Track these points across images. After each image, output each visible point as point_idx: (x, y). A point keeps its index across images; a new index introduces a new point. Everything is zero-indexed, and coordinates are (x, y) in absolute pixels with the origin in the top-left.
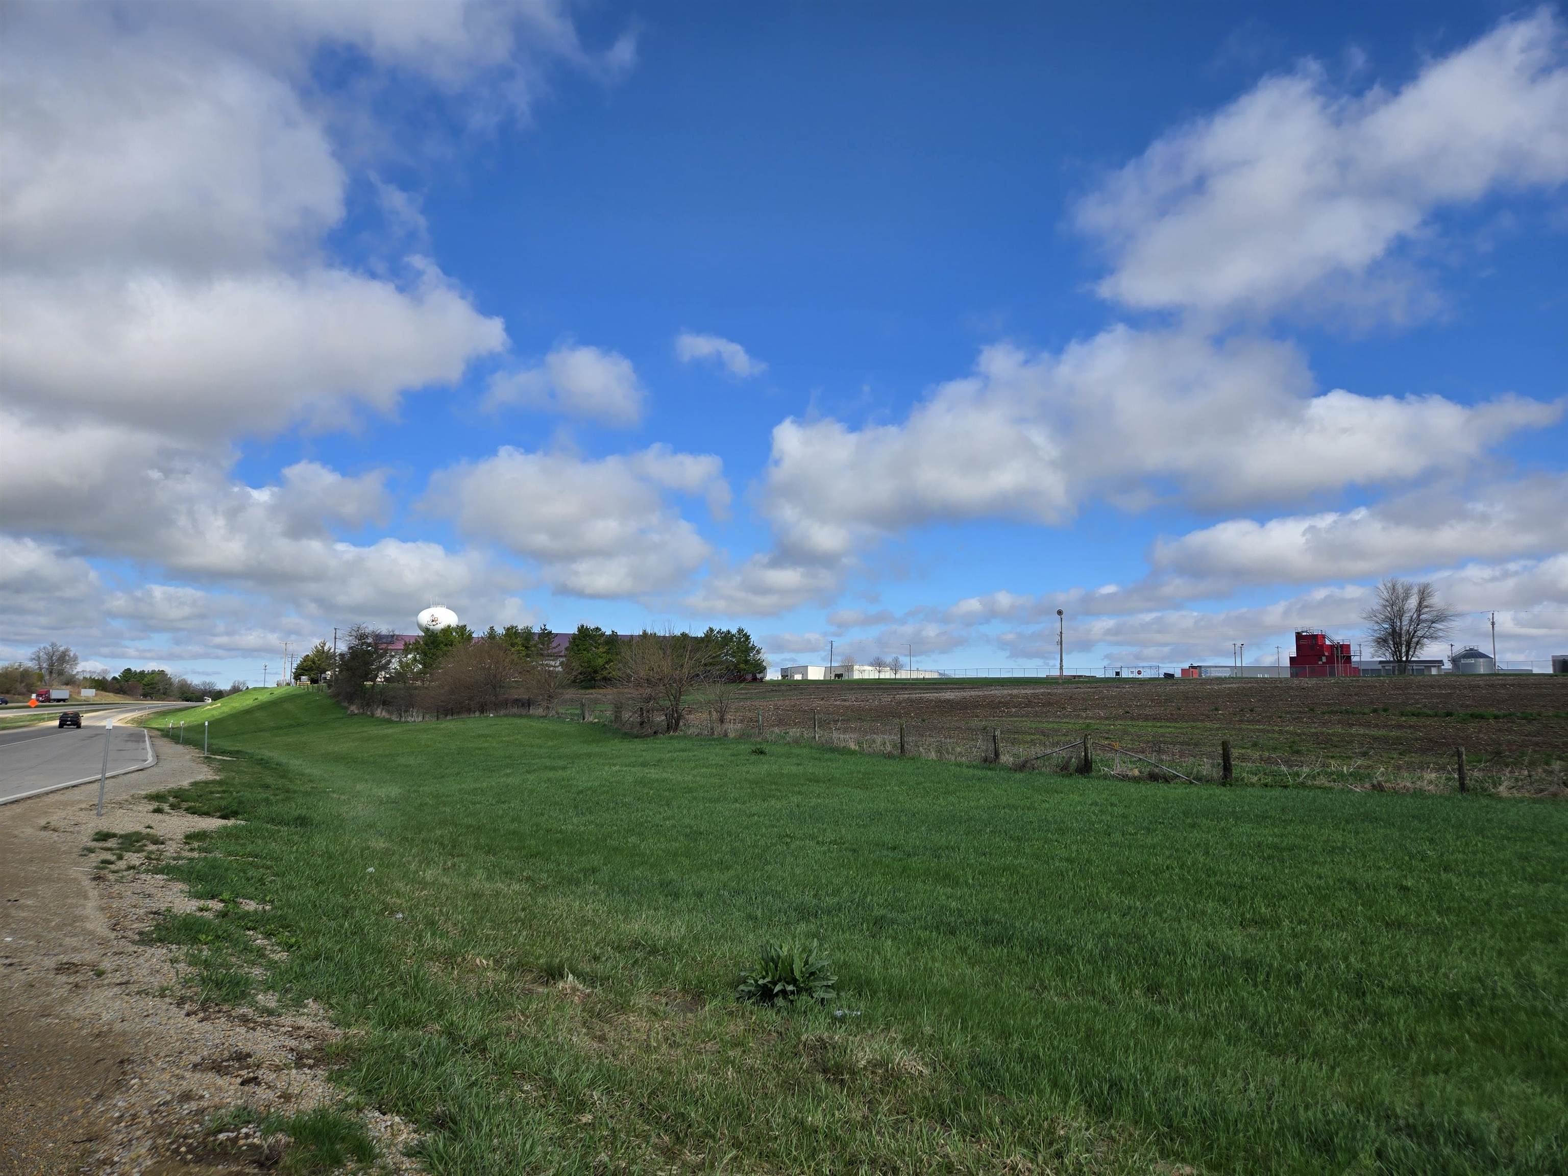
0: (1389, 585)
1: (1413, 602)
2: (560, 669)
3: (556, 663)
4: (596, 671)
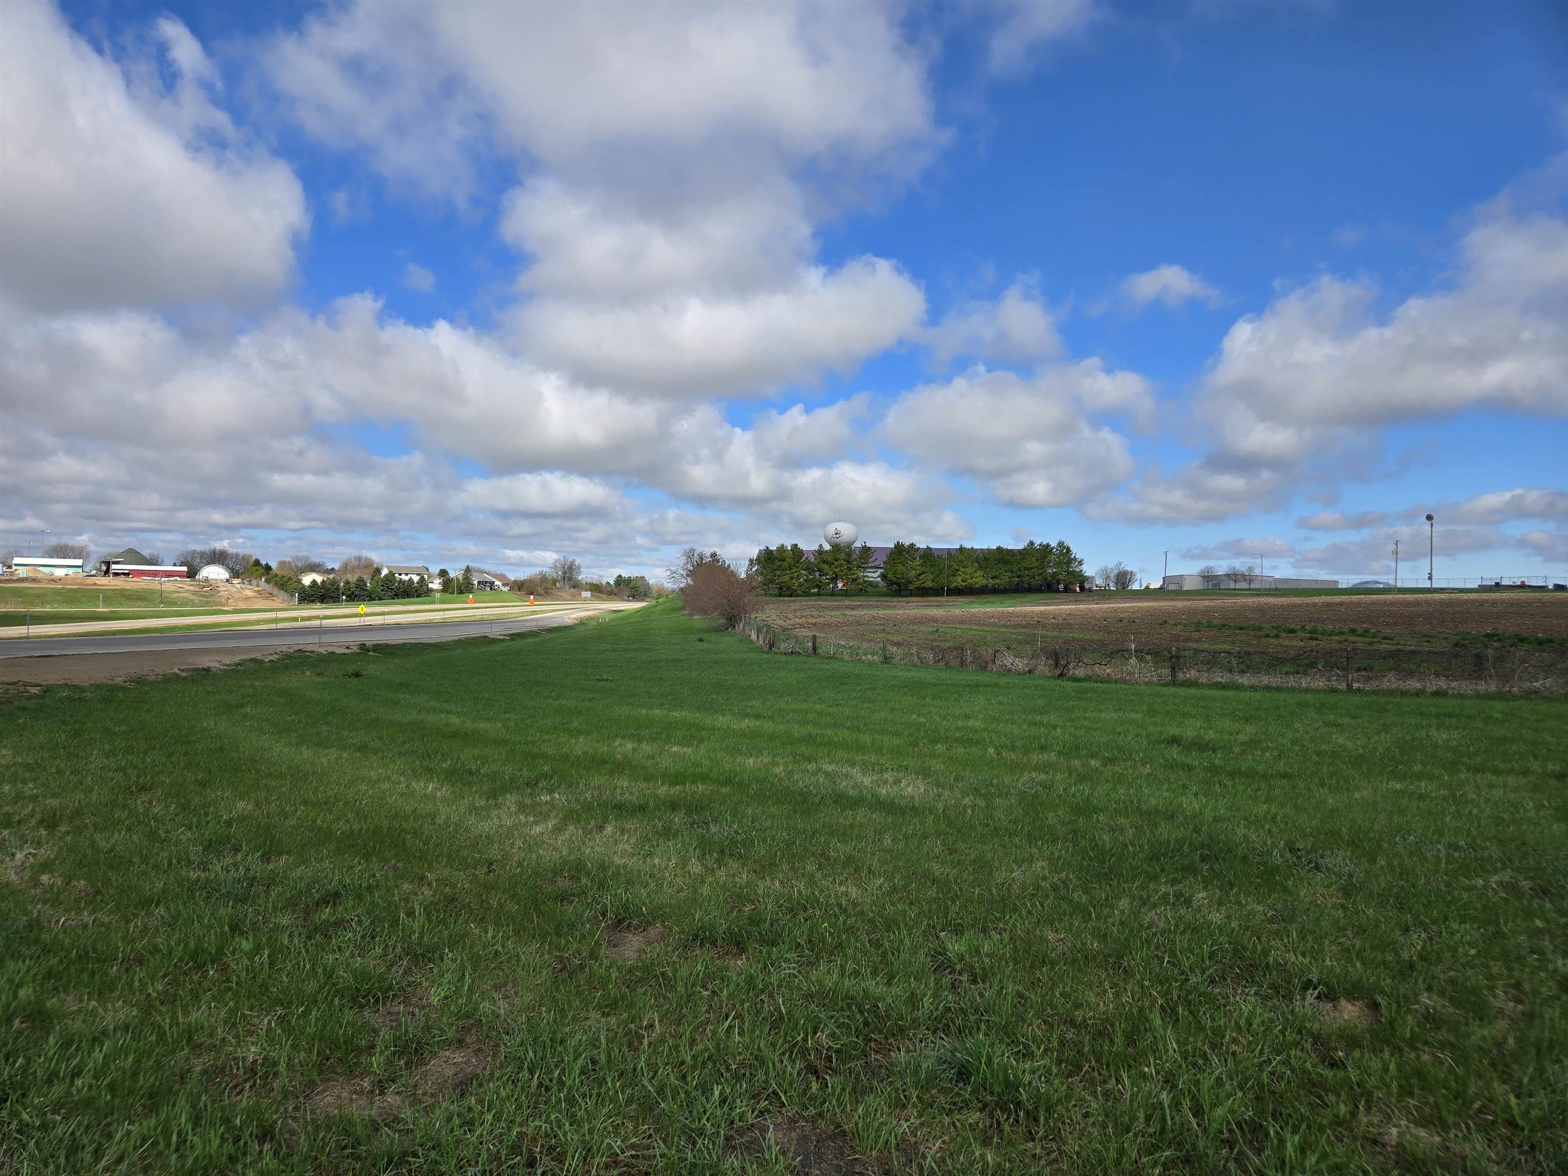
2: (879, 579)
3: (876, 575)
4: (909, 582)
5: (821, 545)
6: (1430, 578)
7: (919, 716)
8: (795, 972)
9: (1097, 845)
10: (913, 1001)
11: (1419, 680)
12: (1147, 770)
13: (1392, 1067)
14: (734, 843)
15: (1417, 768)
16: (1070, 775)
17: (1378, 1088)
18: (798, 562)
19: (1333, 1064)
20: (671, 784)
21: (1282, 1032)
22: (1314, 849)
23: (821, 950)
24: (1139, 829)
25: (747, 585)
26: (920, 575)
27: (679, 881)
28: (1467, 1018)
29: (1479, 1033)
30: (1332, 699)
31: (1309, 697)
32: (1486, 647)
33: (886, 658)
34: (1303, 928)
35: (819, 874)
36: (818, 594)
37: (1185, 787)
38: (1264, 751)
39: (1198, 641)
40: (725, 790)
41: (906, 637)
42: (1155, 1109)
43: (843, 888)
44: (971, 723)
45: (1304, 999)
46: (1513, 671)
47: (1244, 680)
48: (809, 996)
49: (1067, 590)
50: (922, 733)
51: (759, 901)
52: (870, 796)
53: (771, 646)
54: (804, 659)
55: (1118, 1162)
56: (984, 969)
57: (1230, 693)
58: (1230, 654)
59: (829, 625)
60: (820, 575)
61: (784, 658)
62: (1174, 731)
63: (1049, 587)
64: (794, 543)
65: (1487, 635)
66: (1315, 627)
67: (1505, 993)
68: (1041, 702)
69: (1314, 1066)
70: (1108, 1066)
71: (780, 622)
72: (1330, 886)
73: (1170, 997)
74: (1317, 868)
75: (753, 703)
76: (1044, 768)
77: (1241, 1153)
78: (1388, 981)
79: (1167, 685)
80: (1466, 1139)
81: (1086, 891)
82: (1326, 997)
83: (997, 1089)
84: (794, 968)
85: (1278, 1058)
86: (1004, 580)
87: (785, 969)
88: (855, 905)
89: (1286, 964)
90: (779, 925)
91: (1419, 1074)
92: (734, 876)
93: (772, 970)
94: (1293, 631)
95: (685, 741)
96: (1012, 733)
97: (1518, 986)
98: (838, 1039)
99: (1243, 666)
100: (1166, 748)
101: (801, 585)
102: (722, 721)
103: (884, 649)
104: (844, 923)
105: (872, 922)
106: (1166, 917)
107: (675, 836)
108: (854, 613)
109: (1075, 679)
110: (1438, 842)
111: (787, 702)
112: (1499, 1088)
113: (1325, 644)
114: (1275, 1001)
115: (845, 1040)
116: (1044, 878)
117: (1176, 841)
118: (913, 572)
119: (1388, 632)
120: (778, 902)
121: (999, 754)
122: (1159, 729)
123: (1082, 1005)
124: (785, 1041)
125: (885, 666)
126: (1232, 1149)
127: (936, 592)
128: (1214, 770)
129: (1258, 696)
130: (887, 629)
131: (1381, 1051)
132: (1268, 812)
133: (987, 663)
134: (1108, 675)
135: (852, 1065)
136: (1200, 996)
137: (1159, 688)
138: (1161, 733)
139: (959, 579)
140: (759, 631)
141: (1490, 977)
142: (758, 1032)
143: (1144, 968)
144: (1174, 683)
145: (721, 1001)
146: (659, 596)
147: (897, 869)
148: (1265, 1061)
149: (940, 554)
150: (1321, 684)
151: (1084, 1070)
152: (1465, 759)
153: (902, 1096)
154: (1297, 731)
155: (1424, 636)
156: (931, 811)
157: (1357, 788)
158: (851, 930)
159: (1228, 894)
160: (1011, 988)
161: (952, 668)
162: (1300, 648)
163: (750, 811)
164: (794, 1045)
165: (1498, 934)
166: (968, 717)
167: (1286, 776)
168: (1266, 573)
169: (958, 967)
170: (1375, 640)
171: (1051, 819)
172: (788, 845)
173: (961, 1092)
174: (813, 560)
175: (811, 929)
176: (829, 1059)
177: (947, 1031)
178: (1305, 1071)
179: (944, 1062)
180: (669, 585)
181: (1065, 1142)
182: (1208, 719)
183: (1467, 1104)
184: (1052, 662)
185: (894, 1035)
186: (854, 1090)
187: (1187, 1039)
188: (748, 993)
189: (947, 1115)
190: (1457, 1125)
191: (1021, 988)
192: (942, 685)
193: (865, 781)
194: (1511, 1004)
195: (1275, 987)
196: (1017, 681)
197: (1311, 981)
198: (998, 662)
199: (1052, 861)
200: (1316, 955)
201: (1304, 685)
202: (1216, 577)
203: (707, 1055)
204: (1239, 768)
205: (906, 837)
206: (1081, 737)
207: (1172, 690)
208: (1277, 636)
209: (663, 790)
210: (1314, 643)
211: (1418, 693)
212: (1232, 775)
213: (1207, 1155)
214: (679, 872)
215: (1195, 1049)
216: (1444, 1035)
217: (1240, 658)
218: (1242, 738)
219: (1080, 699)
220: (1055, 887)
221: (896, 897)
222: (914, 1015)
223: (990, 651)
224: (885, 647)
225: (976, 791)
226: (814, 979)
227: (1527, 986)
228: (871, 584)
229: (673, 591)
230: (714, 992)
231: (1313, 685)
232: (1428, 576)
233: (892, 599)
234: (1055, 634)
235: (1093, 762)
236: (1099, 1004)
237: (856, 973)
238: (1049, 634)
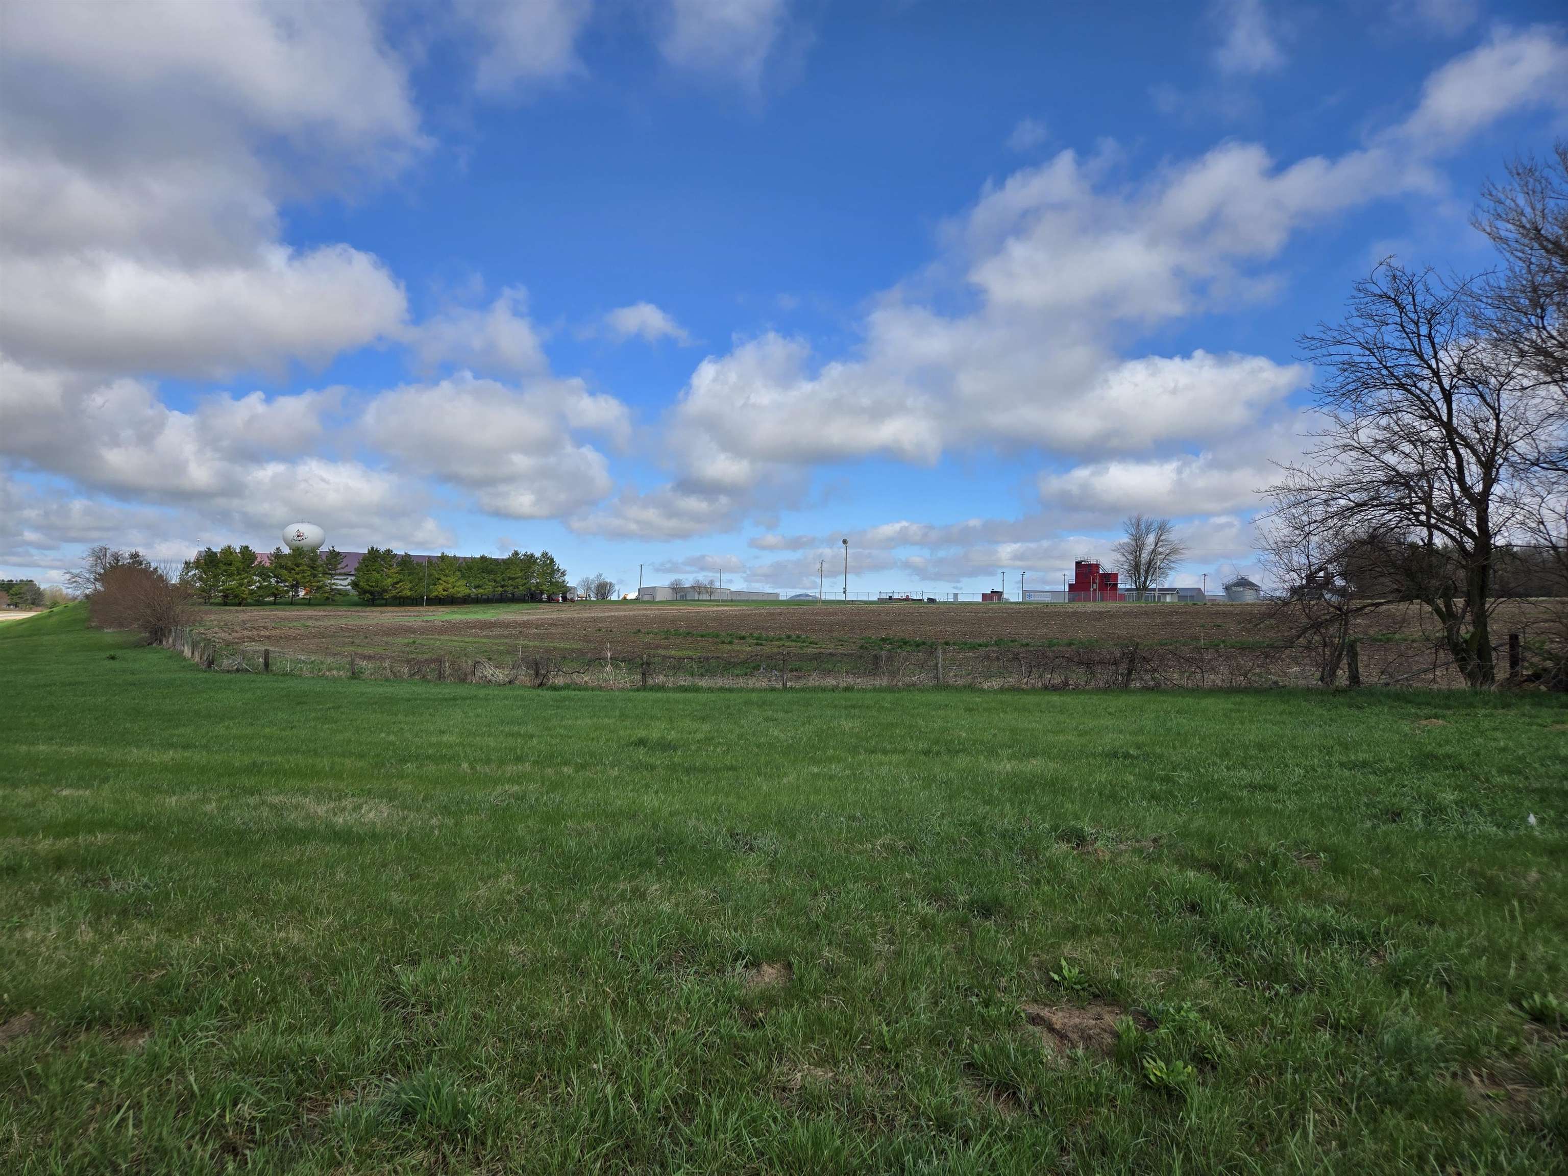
0: (1134, 521)
1: (1151, 539)
2: (349, 587)
3: (346, 583)
4: (386, 591)
5: (278, 548)
6: (845, 592)
7: (388, 734)
8: (215, 1040)
9: (563, 852)
10: (358, 1046)
11: (834, 678)
12: (615, 772)
13: (800, 1017)
14: (141, 900)
15: (830, 752)
16: (543, 784)
17: (788, 1039)
18: (249, 566)
19: (755, 1025)
20: (57, 837)
21: (715, 1004)
22: (749, 833)
23: (248, 1010)
24: (604, 831)
25: (183, 590)
26: (397, 583)
27: (61, 955)
28: (855, 964)
29: (864, 974)
30: (771, 696)
31: (754, 696)
32: (882, 649)
33: (353, 673)
34: (737, 905)
35: (254, 923)
36: (274, 603)
37: (647, 786)
38: (716, 747)
39: (666, 648)
40: (134, 838)
41: (379, 650)
42: (601, 1103)
43: (283, 935)
44: (445, 738)
45: (734, 970)
46: (899, 669)
47: (703, 683)
48: (231, 1065)
49: (550, 600)
50: (390, 753)
51: (172, 965)
52: (324, 826)
53: (210, 663)
54: (253, 677)
55: (562, 1165)
56: (439, 997)
57: (690, 695)
58: (692, 659)
59: (287, 638)
60: (277, 582)
61: (229, 676)
62: (642, 733)
63: (533, 597)
64: (244, 544)
65: (883, 640)
66: (761, 634)
67: (883, 937)
68: (519, 712)
69: (739, 1030)
70: (559, 1071)
71: (223, 635)
72: (759, 864)
73: (620, 990)
74: (751, 849)
75: (182, 730)
76: (517, 779)
77: (675, 1126)
78: (800, 942)
79: (638, 690)
80: (851, 1069)
81: (550, 899)
82: (753, 965)
83: (445, 1121)
84: (213, 1036)
85: (710, 1029)
86: (488, 589)
87: (201, 1039)
88: (296, 950)
89: (721, 940)
90: (196, 989)
91: (820, 1020)
92: (139, 939)
93: (183, 1043)
94: (743, 638)
95: (82, 782)
96: (488, 746)
97: (891, 930)
98: (265, 1105)
99: (703, 670)
100: (634, 750)
101: (252, 592)
102: (135, 754)
103: (352, 663)
104: (281, 974)
105: (316, 967)
106: (623, 913)
107: (58, 900)
108: (318, 623)
109: (555, 688)
110: (841, 815)
111: (228, 728)
112: (875, 1019)
113: (767, 649)
114: (711, 976)
115: (272, 1105)
116: (510, 892)
117: (636, 838)
118: (389, 580)
119: (814, 637)
120: (197, 962)
121: (473, 768)
122: (628, 732)
123: (538, 1014)
124: (195, 1123)
125: (354, 682)
126: (667, 1125)
127: (414, 601)
128: (672, 768)
129: (712, 696)
130: (357, 641)
131: (792, 1006)
132: (715, 803)
133: (466, 675)
134: (586, 682)
135: (280, 1132)
136: (647, 984)
137: (631, 693)
138: (630, 736)
139: (440, 588)
140: (194, 646)
141: (873, 926)
142: (159, 1119)
143: (600, 967)
144: (644, 688)
145: (111, 1092)
146: (55, 604)
147: (350, 904)
148: (699, 1034)
149: (420, 561)
150: (764, 684)
151: (537, 1080)
152: (864, 743)
153: (337, 1154)
154: (743, 727)
155: (840, 641)
156: (394, 836)
157: (786, 775)
158: (290, 980)
159: (677, 884)
160: (467, 1010)
161: (429, 682)
162: (748, 653)
163: (167, 859)
164: (208, 1125)
165: (880, 889)
166: (443, 732)
167: (732, 768)
168: (724, 586)
169: (413, 1000)
170: (805, 645)
171: (521, 830)
172: (215, 894)
173: (405, 1134)
174: (268, 565)
175: (238, 987)
176: (252, 1131)
177: (394, 1071)
178: (732, 1037)
179: (389, 1105)
180: (69, 591)
181: (510, 1159)
182: (671, 720)
183: (853, 1039)
184: (532, 672)
185: (332, 1088)
186: (281, 1159)
187: (633, 1028)
188: (151, 1075)
189: (388, 1161)
190: (844, 1059)
191: (477, 1010)
192: (416, 699)
193: (319, 811)
194: (887, 946)
195: (711, 963)
196: (496, 692)
197: (740, 952)
198: (478, 674)
199: (519, 873)
200: (745, 928)
201: (751, 686)
202: (683, 589)
203: (87, 1160)
204: (694, 765)
205: (362, 868)
206: (556, 745)
207: (642, 694)
208: (731, 643)
209: (44, 845)
210: (759, 648)
211: (834, 689)
212: (688, 771)
213: (644, 1137)
214: (60, 943)
215: (639, 1036)
216: (839, 981)
217: (701, 662)
218: (699, 736)
219: (558, 707)
220: (520, 899)
221: (345, 935)
222: (358, 1061)
223: (470, 662)
224: (353, 661)
225: (445, 810)
226: (237, 1044)
227: (897, 929)
228: (339, 592)
229: (74, 599)
230: (102, 1083)
231: (758, 685)
232: (843, 590)
233: (364, 609)
234: (537, 643)
235: (565, 769)
236: (554, 1011)
237: (291, 1028)
238: (531, 644)
